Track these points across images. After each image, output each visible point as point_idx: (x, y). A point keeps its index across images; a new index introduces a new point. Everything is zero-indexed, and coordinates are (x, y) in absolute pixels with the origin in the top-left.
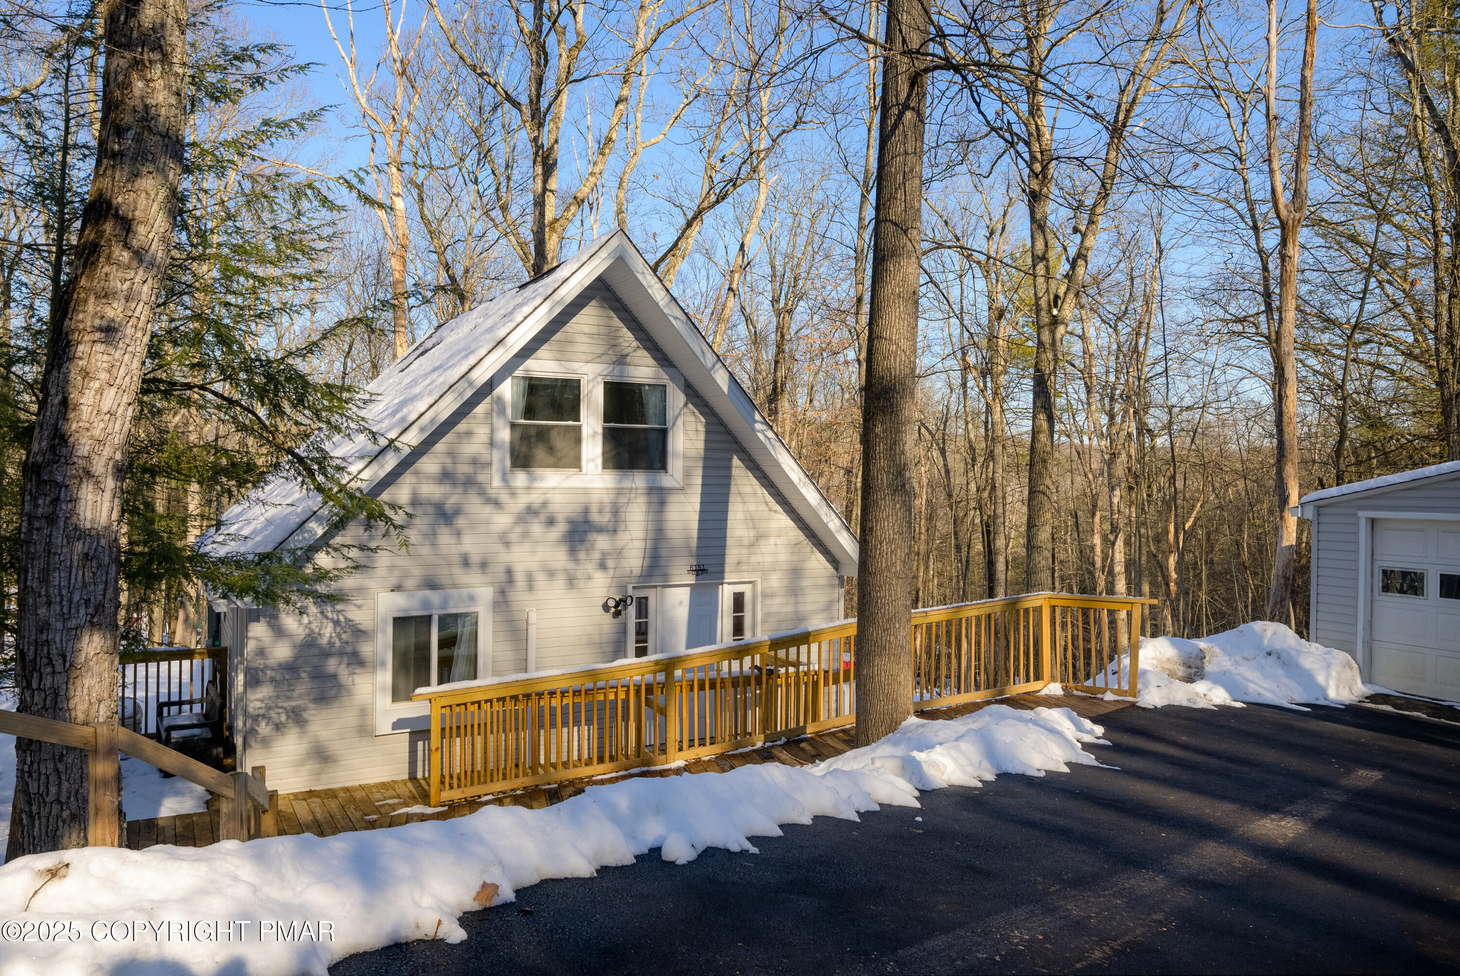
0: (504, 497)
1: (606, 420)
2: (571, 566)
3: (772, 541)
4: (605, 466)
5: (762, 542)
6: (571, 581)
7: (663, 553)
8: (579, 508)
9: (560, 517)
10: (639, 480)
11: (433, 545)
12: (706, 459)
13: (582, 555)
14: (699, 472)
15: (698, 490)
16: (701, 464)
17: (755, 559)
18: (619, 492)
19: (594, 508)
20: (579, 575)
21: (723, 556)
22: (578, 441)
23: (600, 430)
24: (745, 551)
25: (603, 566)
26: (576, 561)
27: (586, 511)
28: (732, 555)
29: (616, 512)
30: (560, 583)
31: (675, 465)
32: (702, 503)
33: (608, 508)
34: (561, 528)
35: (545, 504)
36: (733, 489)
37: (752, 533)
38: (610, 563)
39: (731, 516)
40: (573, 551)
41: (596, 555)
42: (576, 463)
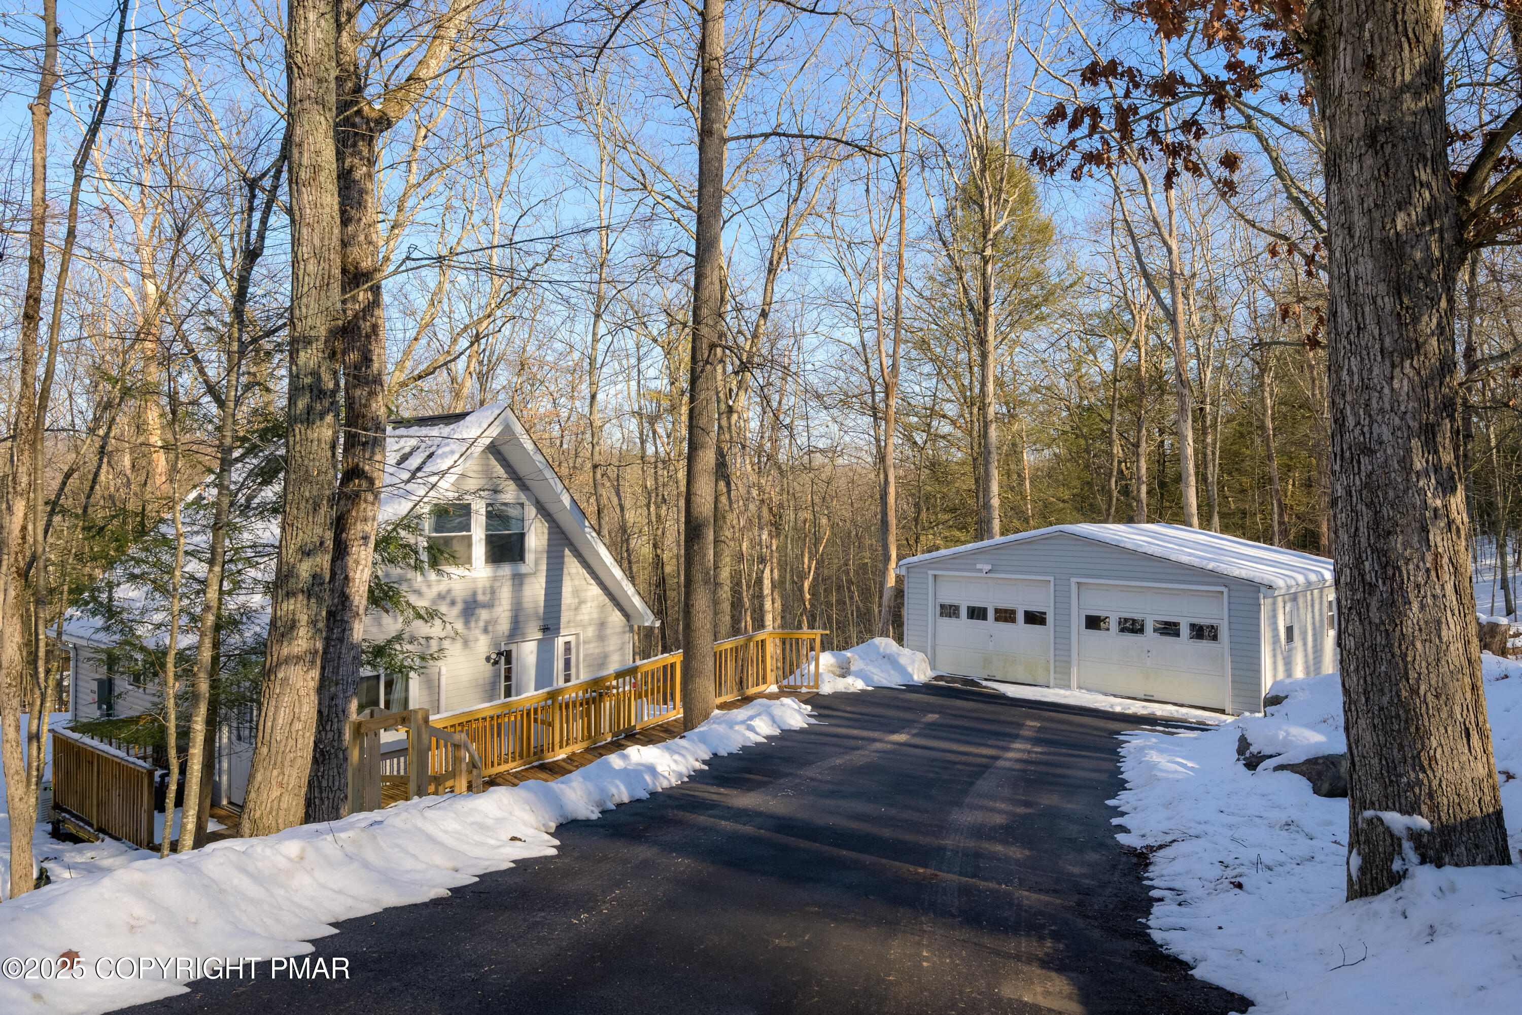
0: (424, 589)
1: (487, 530)
2: (466, 632)
3: (589, 605)
4: (487, 562)
5: (583, 606)
6: (466, 643)
7: (521, 619)
8: (470, 593)
9: (459, 600)
10: (506, 570)
11: (380, 625)
12: (548, 552)
13: (473, 624)
14: (545, 561)
15: (544, 574)
16: (545, 555)
17: (578, 618)
18: (495, 578)
19: (480, 592)
20: (471, 638)
21: (559, 618)
22: (470, 545)
23: (484, 537)
24: (572, 613)
25: (486, 630)
26: (469, 629)
27: (474, 594)
28: (565, 616)
29: (493, 592)
30: (459, 644)
31: (530, 557)
32: (547, 582)
33: (488, 591)
34: (459, 606)
35: (449, 591)
36: (565, 571)
37: (577, 601)
38: (490, 628)
39: (564, 590)
40: (467, 623)
41: (481, 624)
42: (469, 560)
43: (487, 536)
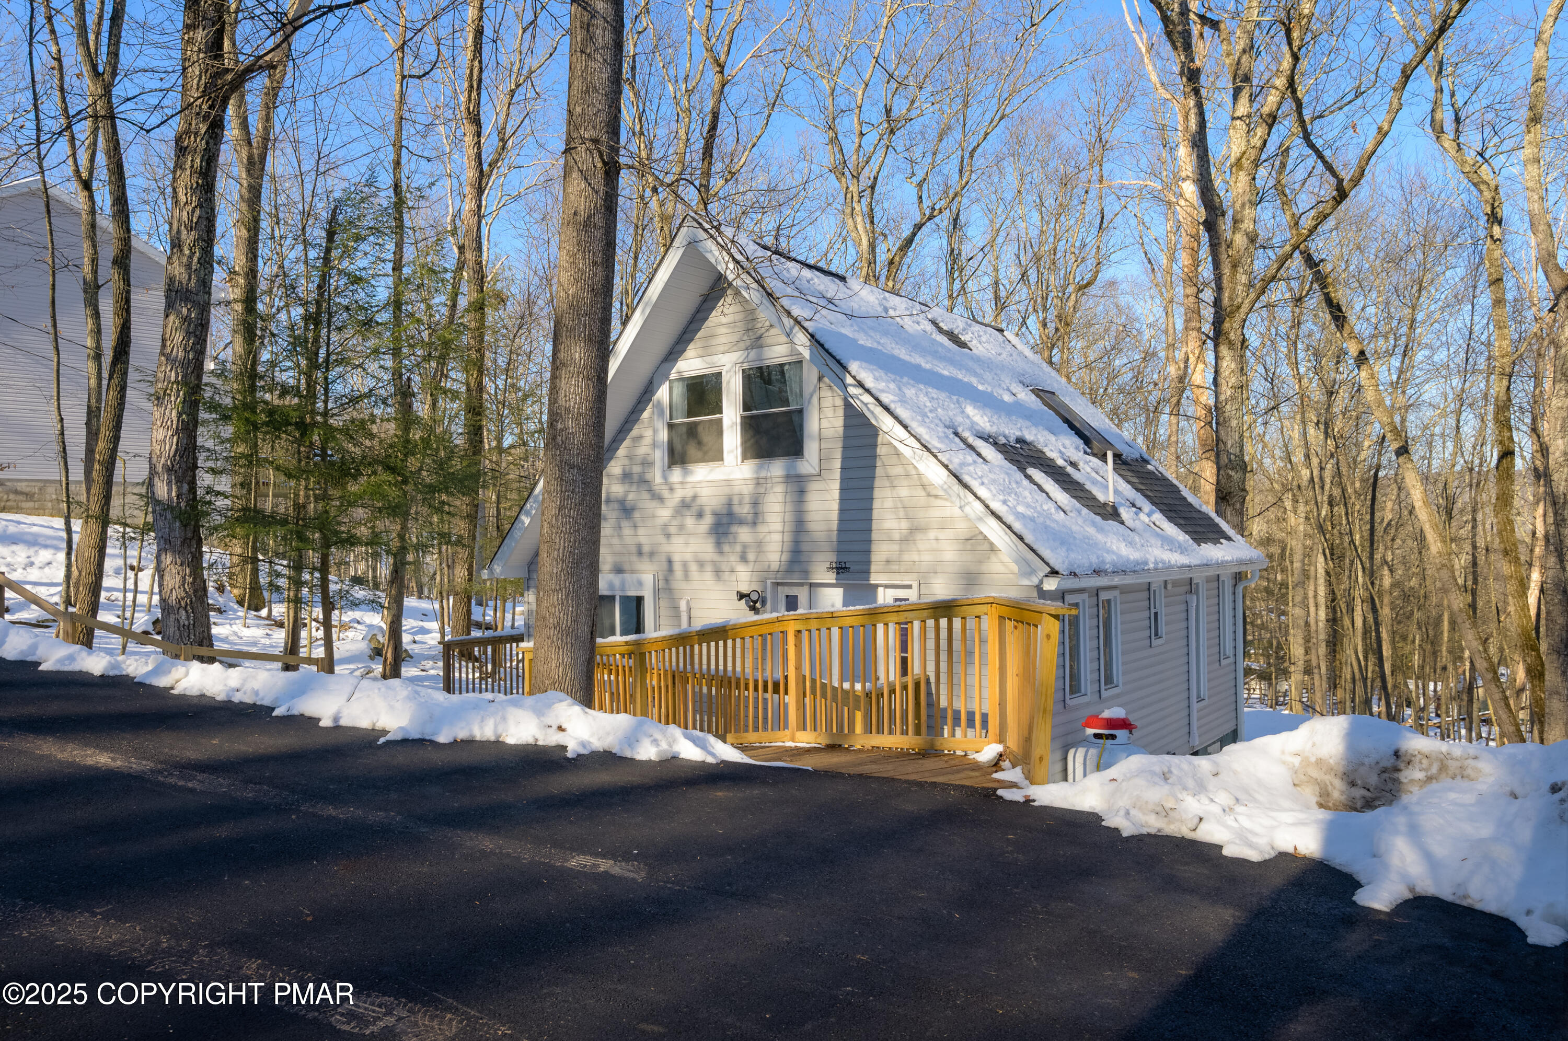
0: (665, 493)
1: (746, 407)
2: (716, 558)
3: (932, 534)
4: (745, 457)
5: (919, 536)
6: (718, 572)
7: (804, 547)
8: (723, 500)
9: (708, 510)
10: (777, 468)
11: (620, 536)
12: (846, 437)
13: (726, 548)
14: (838, 454)
15: (837, 474)
17: (906, 557)
18: (758, 482)
19: (736, 500)
20: (724, 567)
21: (868, 552)
22: (720, 433)
24: (896, 547)
25: (744, 559)
26: (721, 552)
27: (730, 504)
28: (880, 552)
29: (756, 503)
30: (709, 575)
31: (811, 448)
33: (747, 500)
34: (708, 520)
35: (695, 497)
36: (879, 471)
37: (904, 525)
38: (751, 556)
39: (876, 504)
40: (718, 544)
41: (738, 548)
42: (717, 456)
43: (743, 418)
